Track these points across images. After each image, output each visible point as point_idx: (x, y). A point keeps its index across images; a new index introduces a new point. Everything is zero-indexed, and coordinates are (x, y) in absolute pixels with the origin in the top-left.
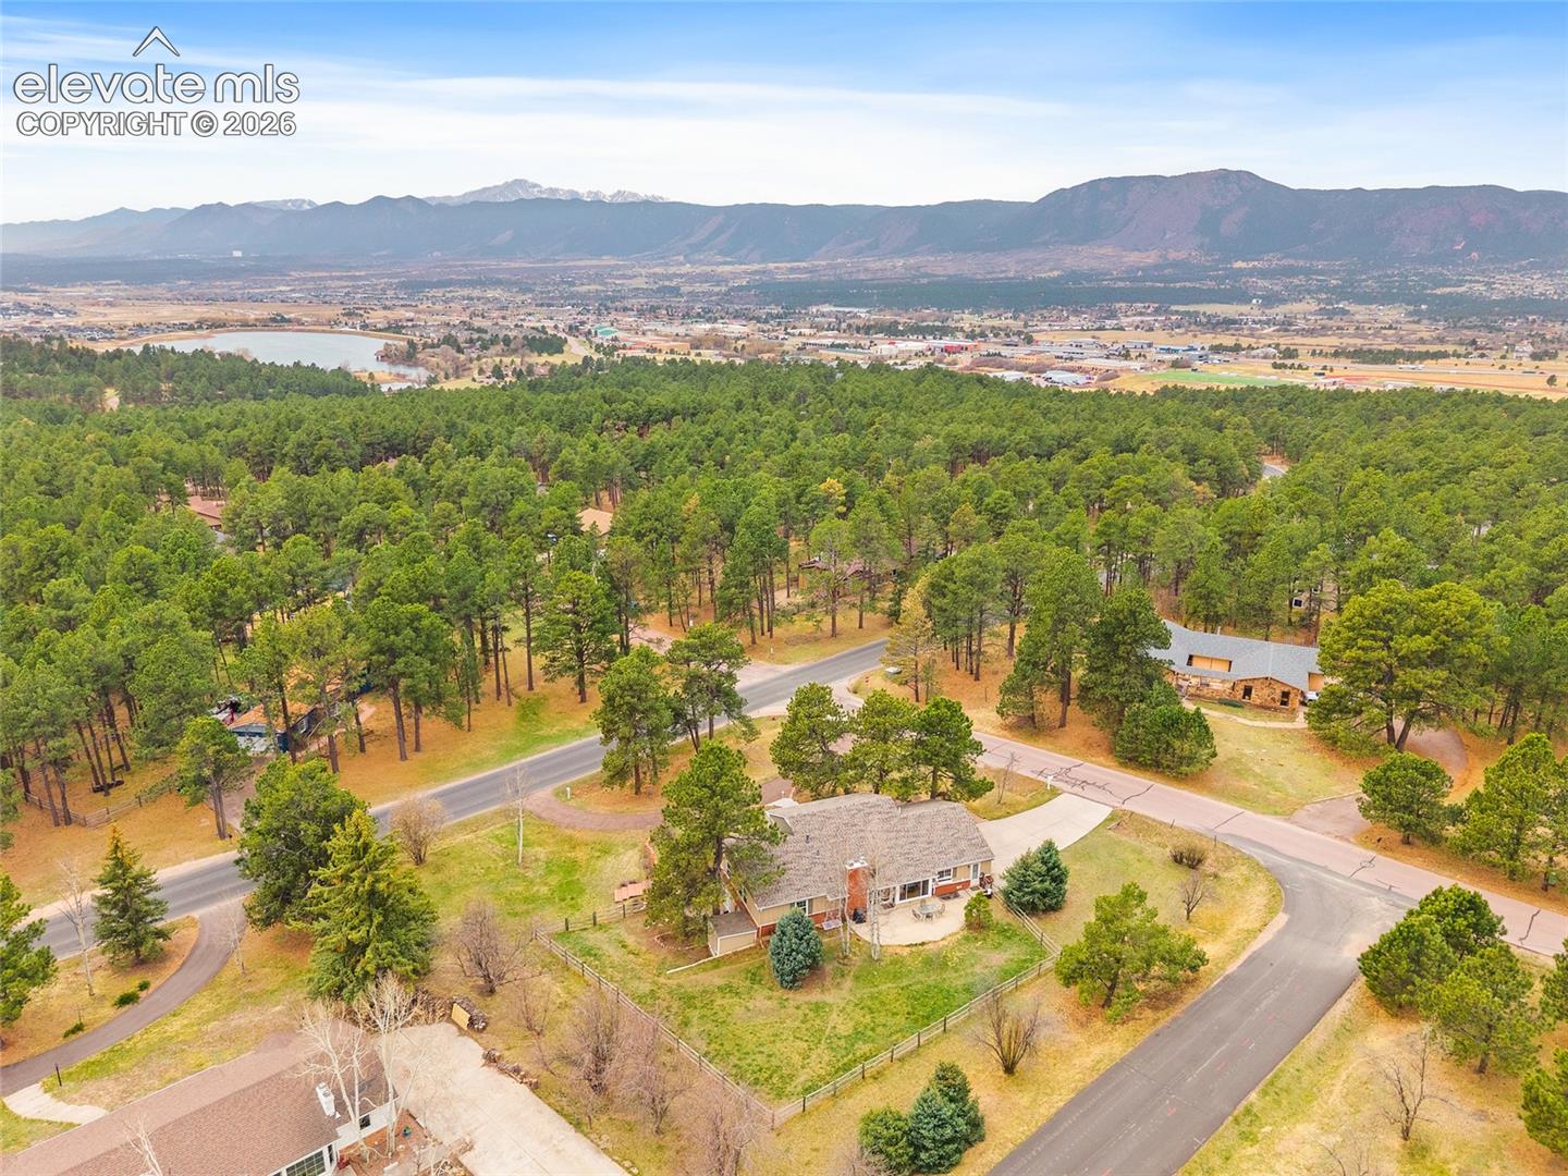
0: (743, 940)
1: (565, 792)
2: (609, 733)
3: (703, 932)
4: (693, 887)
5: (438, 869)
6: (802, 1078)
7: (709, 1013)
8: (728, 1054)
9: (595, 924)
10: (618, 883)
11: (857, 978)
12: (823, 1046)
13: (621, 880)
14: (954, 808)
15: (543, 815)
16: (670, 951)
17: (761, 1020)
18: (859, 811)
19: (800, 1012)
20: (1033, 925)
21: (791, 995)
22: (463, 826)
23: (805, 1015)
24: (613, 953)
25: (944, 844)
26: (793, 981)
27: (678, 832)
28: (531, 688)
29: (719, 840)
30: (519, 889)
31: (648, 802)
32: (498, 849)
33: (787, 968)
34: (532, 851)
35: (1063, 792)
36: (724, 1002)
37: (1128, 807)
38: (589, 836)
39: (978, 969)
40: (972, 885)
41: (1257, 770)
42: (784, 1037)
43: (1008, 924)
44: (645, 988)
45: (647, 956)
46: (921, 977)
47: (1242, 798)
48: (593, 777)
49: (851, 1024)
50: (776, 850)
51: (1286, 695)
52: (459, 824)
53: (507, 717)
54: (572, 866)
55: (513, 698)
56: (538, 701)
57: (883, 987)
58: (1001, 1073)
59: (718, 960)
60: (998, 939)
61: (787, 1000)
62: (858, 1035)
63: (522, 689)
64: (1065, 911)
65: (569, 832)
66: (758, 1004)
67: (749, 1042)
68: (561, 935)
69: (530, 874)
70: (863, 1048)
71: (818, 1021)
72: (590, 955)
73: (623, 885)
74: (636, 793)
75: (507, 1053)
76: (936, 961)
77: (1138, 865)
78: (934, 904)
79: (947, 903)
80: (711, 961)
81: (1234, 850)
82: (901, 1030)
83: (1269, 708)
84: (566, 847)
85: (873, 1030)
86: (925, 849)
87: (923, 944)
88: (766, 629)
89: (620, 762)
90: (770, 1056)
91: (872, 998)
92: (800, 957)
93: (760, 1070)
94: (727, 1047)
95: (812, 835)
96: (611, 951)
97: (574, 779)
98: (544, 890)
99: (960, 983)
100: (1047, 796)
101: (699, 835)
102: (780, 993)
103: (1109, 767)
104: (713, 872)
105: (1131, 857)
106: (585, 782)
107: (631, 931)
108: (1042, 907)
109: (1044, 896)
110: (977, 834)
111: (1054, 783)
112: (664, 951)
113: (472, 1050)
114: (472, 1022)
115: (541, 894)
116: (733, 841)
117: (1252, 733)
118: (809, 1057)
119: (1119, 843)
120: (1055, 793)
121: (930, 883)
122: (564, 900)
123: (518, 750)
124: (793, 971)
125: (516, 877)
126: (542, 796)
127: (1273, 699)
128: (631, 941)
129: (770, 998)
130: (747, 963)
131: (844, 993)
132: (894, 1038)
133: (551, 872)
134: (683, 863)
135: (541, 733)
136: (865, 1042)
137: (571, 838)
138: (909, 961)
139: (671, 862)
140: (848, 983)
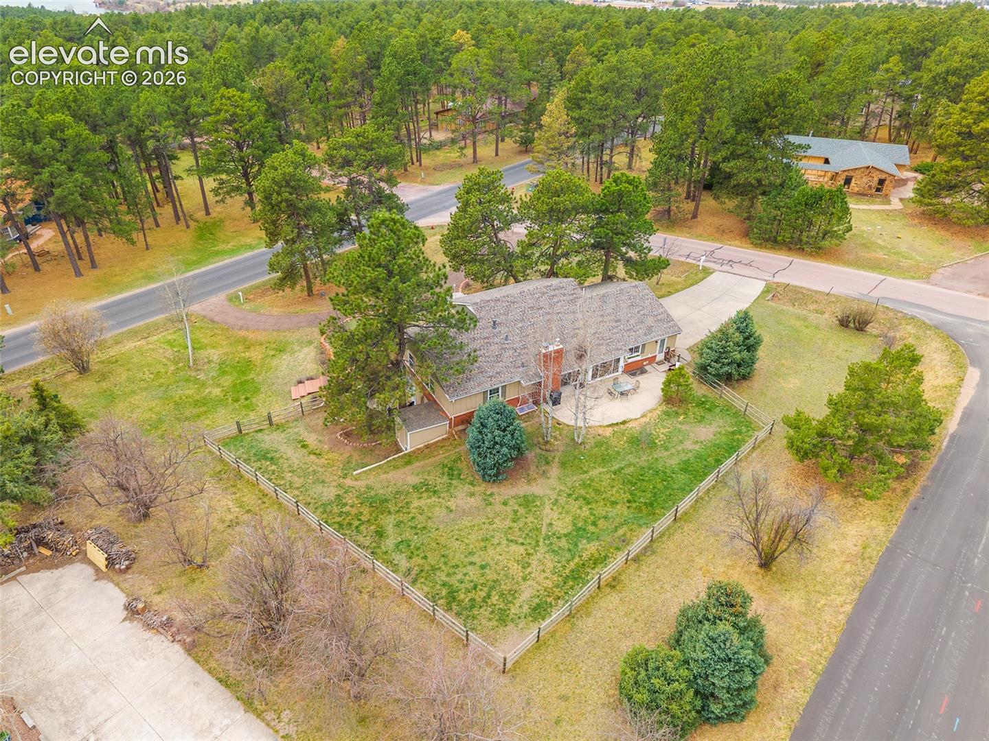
0: (435, 432)
1: (238, 297)
2: (273, 236)
3: (390, 428)
4: (374, 383)
5: (103, 377)
6: (527, 594)
7: (404, 518)
8: (434, 569)
9: (271, 424)
10: (295, 380)
11: (563, 465)
12: (542, 549)
13: (298, 377)
14: (636, 286)
15: (216, 318)
16: (355, 448)
17: (466, 522)
18: (544, 294)
19: (508, 509)
20: (732, 396)
21: (495, 489)
22: (134, 334)
23: (515, 512)
24: (293, 456)
25: (632, 322)
26: (496, 475)
27: (352, 324)
28: (208, 213)
29: (401, 330)
30: (190, 392)
31: (320, 301)
32: (169, 354)
33: (490, 462)
34: (203, 354)
35: (714, 271)
36: (422, 503)
37: (778, 279)
38: (262, 336)
39: (688, 445)
40: (658, 359)
41: (880, 242)
42: (496, 541)
43: (704, 396)
44: (329, 493)
45: (331, 456)
46: (631, 458)
47: (875, 266)
48: (265, 283)
49: (568, 519)
50: (464, 338)
51: (881, 182)
52: (130, 332)
53: (185, 237)
54: (247, 365)
55: (192, 223)
56: (214, 224)
57: (594, 473)
58: (755, 568)
59: (409, 455)
60: (699, 412)
61: (491, 495)
62: (579, 532)
63: (201, 215)
64: (756, 378)
65: (242, 333)
66: (460, 502)
67: (457, 550)
68: (235, 438)
69: (202, 376)
70: (589, 549)
71: (531, 519)
72: (266, 459)
73: (300, 382)
74: (309, 295)
75: (157, 599)
76: (642, 441)
77: (806, 331)
78: (627, 383)
79: (640, 378)
80: (402, 457)
81: (895, 311)
82: (626, 523)
83: (866, 195)
84: (240, 348)
85: (594, 524)
86: (614, 328)
87: (624, 423)
88: (415, 160)
89: (286, 262)
90: (483, 567)
91: (584, 485)
92: (505, 450)
93: (475, 588)
94: (432, 560)
95: (498, 320)
96: (290, 453)
97: (248, 285)
98: (217, 391)
99: (674, 462)
100: (701, 276)
101: (376, 325)
102: (481, 488)
103: (747, 248)
104: (397, 364)
105: (798, 324)
106: (258, 287)
107: (310, 428)
108: (736, 377)
109: (739, 365)
110: (661, 310)
111: (705, 264)
112: (348, 450)
113: (113, 597)
114: (110, 562)
115: (212, 396)
116: (417, 329)
117: (861, 214)
118: (529, 564)
119: (781, 312)
120: (707, 272)
121: (622, 361)
122: (237, 401)
123: (194, 263)
124: (497, 465)
125: (187, 380)
126: (214, 304)
127: (870, 187)
128: (311, 439)
129: (472, 495)
130: (441, 456)
131: (553, 482)
132: (621, 532)
133: (224, 373)
134: (361, 357)
135: (216, 249)
136: (589, 540)
137: (245, 339)
138: (613, 442)
139: (346, 356)
140: (555, 471)
